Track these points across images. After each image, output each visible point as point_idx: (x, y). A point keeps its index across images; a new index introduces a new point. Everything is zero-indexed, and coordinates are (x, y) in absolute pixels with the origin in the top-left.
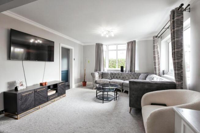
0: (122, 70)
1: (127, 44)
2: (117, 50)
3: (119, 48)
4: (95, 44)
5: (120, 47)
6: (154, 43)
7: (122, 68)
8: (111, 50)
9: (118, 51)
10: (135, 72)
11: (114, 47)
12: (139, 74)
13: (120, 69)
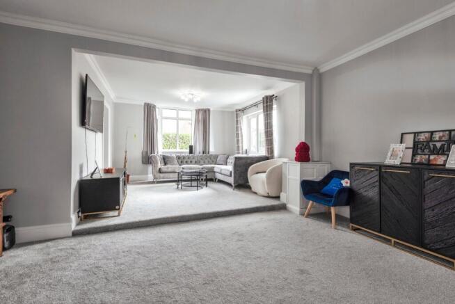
0: (191, 152)
1: (195, 112)
2: (177, 119)
3: (180, 116)
4: (143, 104)
5: (182, 114)
6: (237, 117)
7: (191, 147)
8: (167, 118)
9: (180, 121)
10: (210, 153)
11: (173, 114)
12: (216, 157)
13: (188, 150)
